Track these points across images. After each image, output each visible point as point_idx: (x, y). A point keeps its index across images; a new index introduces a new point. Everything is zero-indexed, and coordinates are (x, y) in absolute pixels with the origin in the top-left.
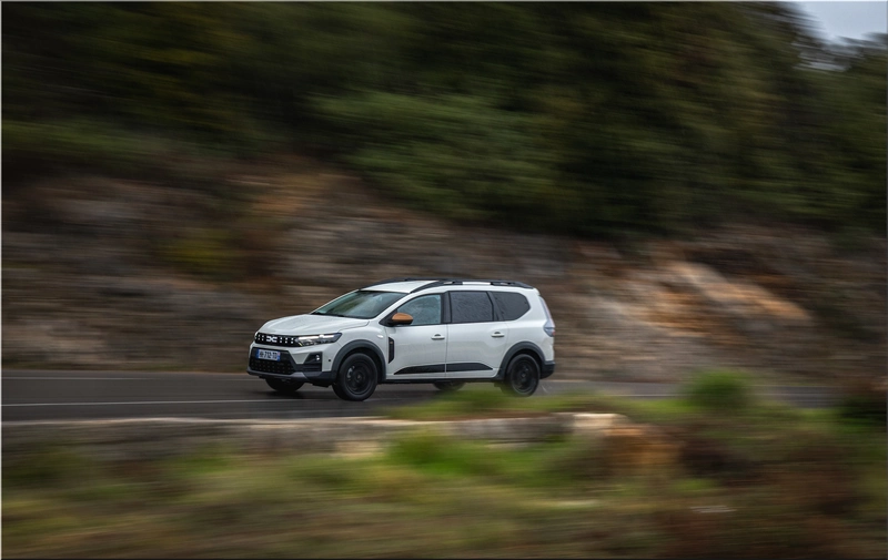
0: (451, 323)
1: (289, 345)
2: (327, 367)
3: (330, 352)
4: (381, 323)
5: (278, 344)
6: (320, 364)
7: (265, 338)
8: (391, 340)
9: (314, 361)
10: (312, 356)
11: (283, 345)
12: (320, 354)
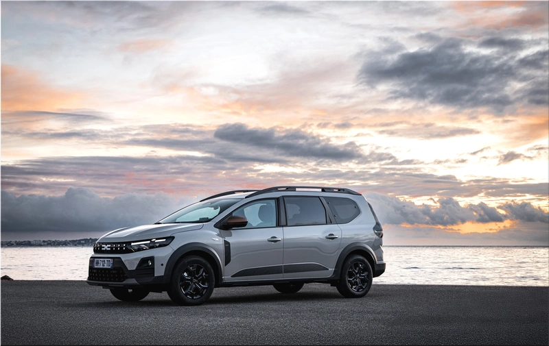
0: (286, 225)
1: (122, 252)
2: (159, 271)
3: (163, 255)
4: (216, 226)
5: (111, 252)
6: (152, 269)
7: (101, 247)
8: (226, 243)
9: (146, 265)
10: (144, 261)
11: (116, 252)
12: (152, 259)
